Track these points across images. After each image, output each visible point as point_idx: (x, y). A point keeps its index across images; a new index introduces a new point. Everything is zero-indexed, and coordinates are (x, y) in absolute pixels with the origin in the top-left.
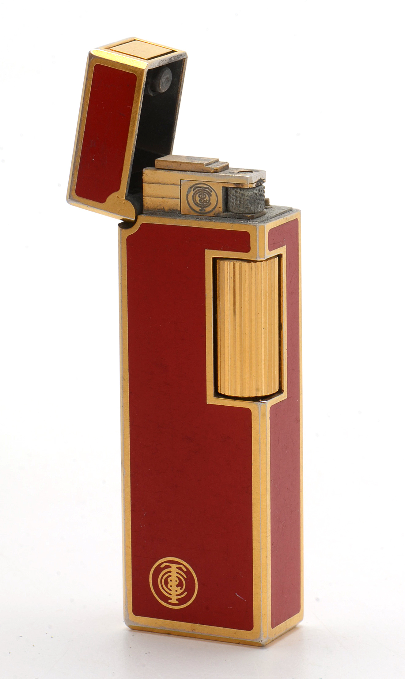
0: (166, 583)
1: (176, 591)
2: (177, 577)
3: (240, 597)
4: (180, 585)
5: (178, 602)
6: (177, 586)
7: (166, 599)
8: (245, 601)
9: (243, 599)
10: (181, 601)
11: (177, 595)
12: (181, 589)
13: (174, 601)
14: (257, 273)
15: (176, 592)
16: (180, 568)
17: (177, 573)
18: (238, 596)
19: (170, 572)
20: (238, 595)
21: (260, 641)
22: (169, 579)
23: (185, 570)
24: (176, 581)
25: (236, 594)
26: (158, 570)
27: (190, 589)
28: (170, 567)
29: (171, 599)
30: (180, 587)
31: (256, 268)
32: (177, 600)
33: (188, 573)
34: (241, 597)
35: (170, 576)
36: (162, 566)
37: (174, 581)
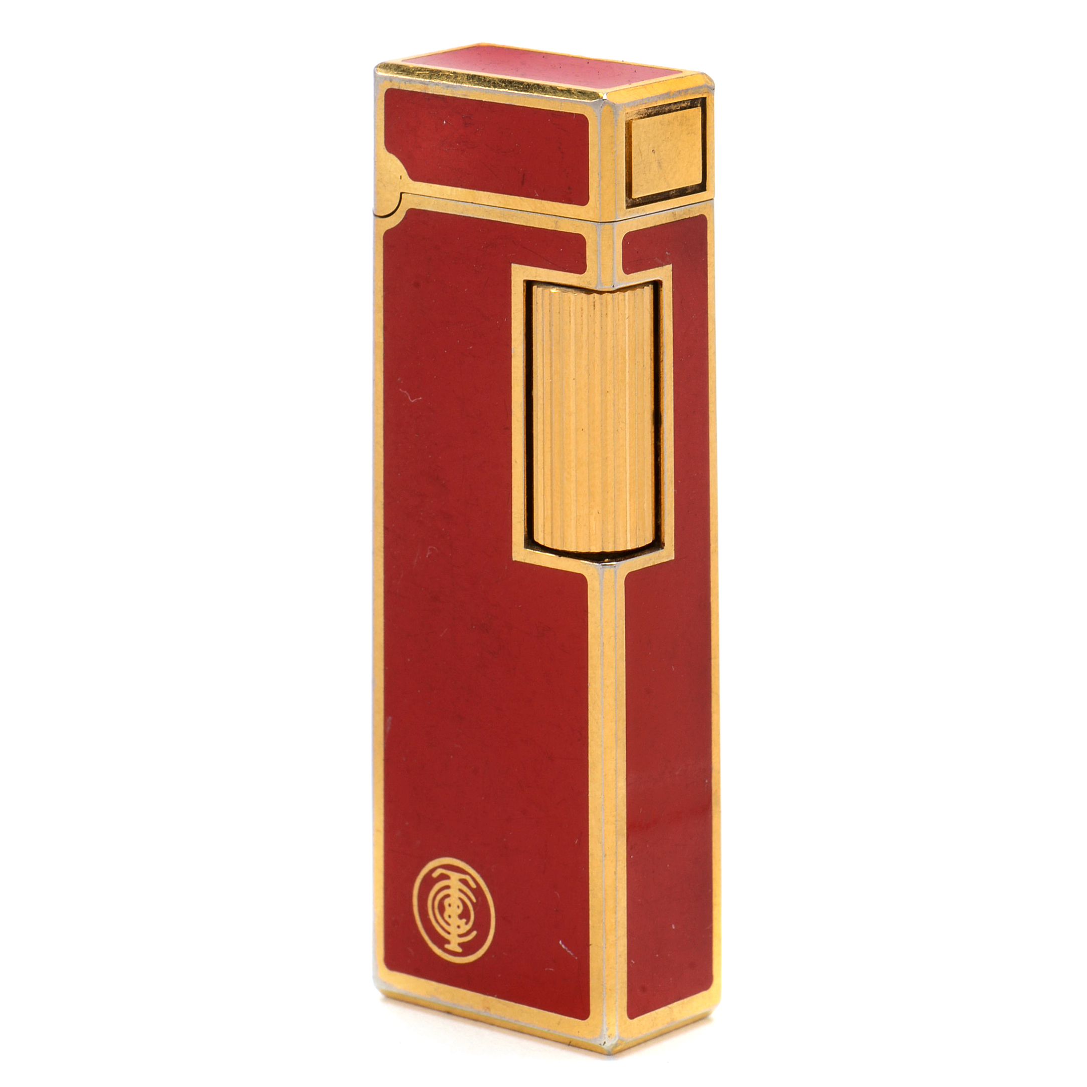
0: (442, 909)
1: (459, 927)
2: (460, 899)
3: (566, 949)
4: (464, 915)
5: (459, 950)
6: (461, 917)
7: (441, 942)
8: (576, 958)
9: (572, 954)
10: (468, 948)
11: (460, 936)
12: (467, 923)
13: (454, 946)
14: (604, 313)
15: (458, 929)
16: (464, 882)
17: (461, 890)
18: (563, 946)
19: (448, 887)
20: (565, 945)
21: (602, 1044)
22: (446, 902)
23: (474, 886)
24: (458, 907)
25: (560, 942)
26: (429, 882)
27: (481, 926)
28: (447, 877)
29: (448, 942)
30: (464, 920)
31: (602, 304)
32: (460, 945)
33: (478, 892)
34: (569, 949)
35: (448, 896)
36: (435, 875)
37: (454, 907)
